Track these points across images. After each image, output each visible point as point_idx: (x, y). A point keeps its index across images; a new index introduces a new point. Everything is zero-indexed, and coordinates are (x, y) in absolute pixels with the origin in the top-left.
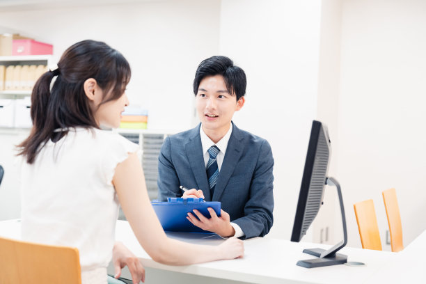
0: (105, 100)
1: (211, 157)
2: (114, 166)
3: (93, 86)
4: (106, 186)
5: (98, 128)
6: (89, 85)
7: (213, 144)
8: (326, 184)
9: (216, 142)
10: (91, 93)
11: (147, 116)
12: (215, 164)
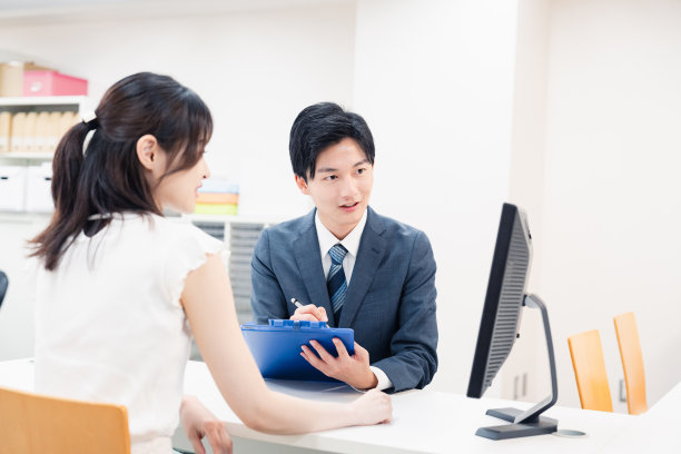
0: (170, 170)
1: (334, 262)
2: (184, 275)
3: (151, 147)
4: (170, 308)
5: (160, 214)
6: (145, 146)
7: (337, 241)
8: (524, 305)
9: (341, 239)
10: (149, 160)
11: (237, 194)
12: (341, 273)
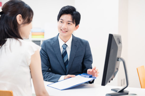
7: (64, 43)
8: (118, 61)
9: (65, 42)
11: (44, 32)
